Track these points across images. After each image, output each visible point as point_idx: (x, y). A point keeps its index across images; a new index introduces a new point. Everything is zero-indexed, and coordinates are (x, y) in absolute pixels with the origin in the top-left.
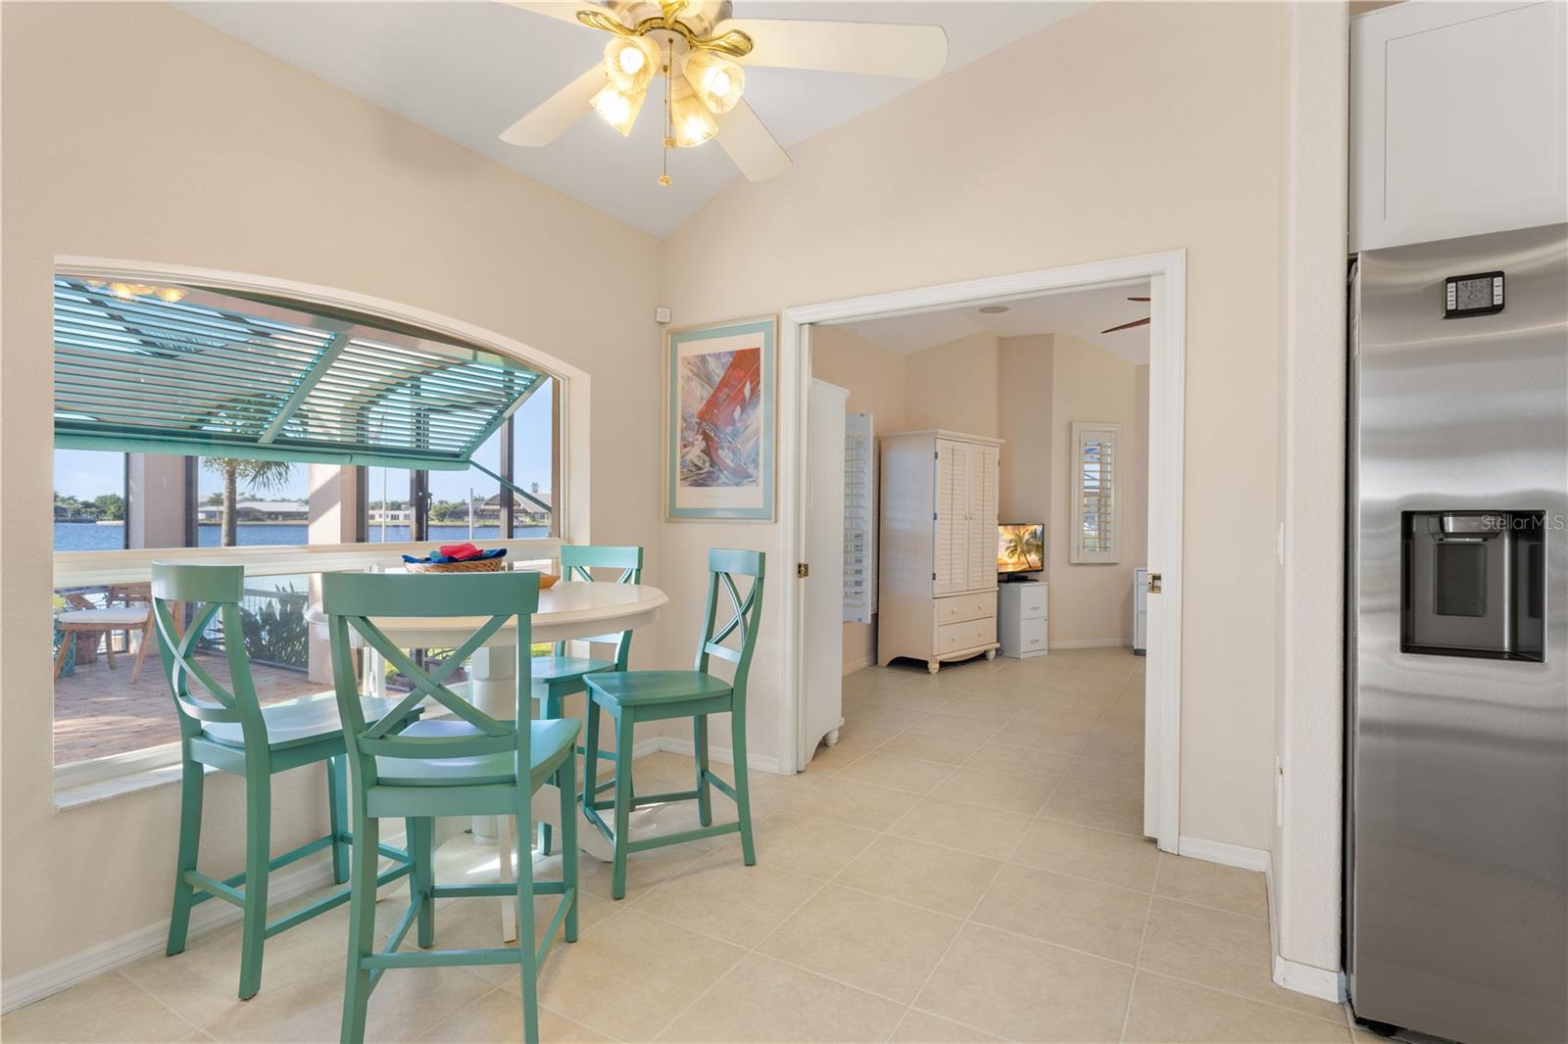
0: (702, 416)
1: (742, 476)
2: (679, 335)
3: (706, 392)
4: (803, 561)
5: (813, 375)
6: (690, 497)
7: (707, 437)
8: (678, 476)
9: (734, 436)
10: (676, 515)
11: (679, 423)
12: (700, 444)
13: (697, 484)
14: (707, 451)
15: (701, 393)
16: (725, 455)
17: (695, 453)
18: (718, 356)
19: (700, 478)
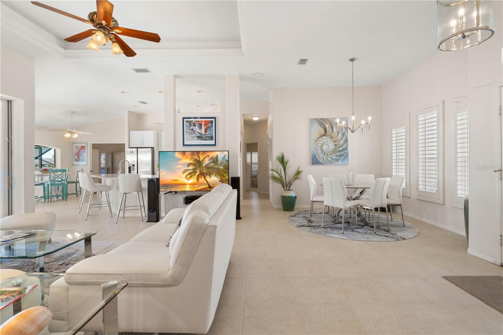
0: (77, 153)
1: (83, 160)
2: (73, 143)
3: (78, 150)
4: (91, 170)
5: (93, 148)
6: (75, 163)
7: (78, 156)
8: (74, 161)
9: (82, 156)
10: (73, 165)
11: (74, 154)
12: (77, 156)
13: (76, 161)
14: (78, 157)
15: (77, 151)
16: (80, 158)
17: (76, 157)
18: (79, 146)
19: (77, 161)
